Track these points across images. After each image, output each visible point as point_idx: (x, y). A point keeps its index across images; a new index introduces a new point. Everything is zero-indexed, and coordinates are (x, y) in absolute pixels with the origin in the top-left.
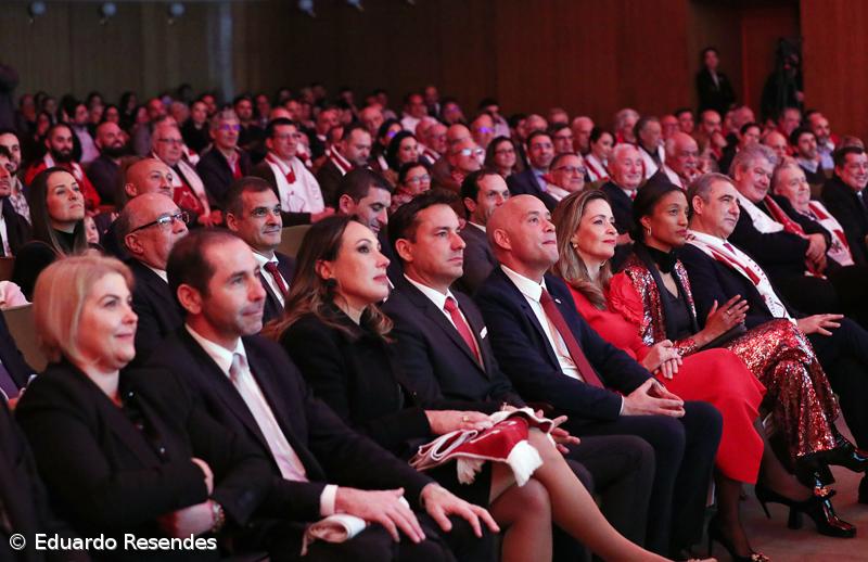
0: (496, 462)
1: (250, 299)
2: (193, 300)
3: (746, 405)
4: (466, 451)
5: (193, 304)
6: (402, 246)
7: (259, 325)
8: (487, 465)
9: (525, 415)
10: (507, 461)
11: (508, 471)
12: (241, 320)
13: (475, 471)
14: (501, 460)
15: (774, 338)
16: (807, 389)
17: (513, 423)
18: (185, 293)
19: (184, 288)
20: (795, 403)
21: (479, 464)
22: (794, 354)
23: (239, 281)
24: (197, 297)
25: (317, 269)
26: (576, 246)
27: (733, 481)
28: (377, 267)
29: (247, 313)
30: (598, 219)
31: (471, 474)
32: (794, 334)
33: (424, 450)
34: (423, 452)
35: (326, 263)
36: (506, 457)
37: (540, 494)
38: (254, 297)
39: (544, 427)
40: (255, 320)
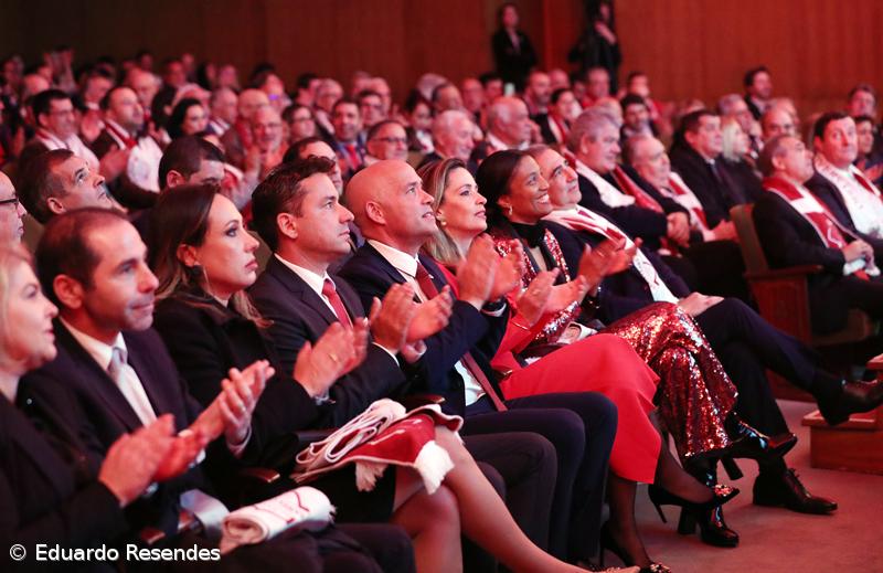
0: (401, 467)
1: (140, 290)
2: (71, 292)
3: (640, 397)
4: (365, 454)
5: (71, 296)
6: (284, 221)
7: (148, 321)
8: (391, 469)
9: (431, 412)
10: (415, 465)
11: (416, 476)
12: (130, 315)
13: (376, 477)
14: (407, 464)
15: (657, 323)
16: (695, 382)
17: (419, 421)
18: (63, 285)
19: (62, 280)
20: (683, 397)
21: (381, 469)
22: (679, 340)
23: (127, 270)
24: (77, 289)
25: (179, 256)
26: (444, 224)
27: (622, 479)
28: (246, 251)
29: (137, 307)
30: (464, 189)
31: (371, 480)
32: (680, 319)
33: (317, 449)
34: (315, 451)
35: (190, 248)
36: (413, 461)
37: (448, 500)
38: (145, 287)
39: (452, 425)
40: (145, 314)
